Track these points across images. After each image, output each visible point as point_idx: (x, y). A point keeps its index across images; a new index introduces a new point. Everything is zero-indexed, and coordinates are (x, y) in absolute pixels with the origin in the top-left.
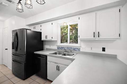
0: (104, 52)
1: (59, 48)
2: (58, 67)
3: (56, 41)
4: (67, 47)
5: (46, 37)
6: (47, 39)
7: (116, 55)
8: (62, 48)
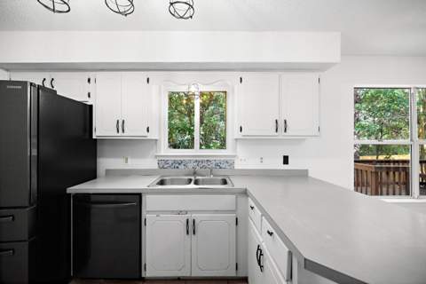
0: (286, 167)
1: (164, 164)
2: (191, 223)
3: (156, 140)
4: (196, 161)
5: (120, 125)
6: (125, 134)
7: (307, 171)
8: (177, 163)
